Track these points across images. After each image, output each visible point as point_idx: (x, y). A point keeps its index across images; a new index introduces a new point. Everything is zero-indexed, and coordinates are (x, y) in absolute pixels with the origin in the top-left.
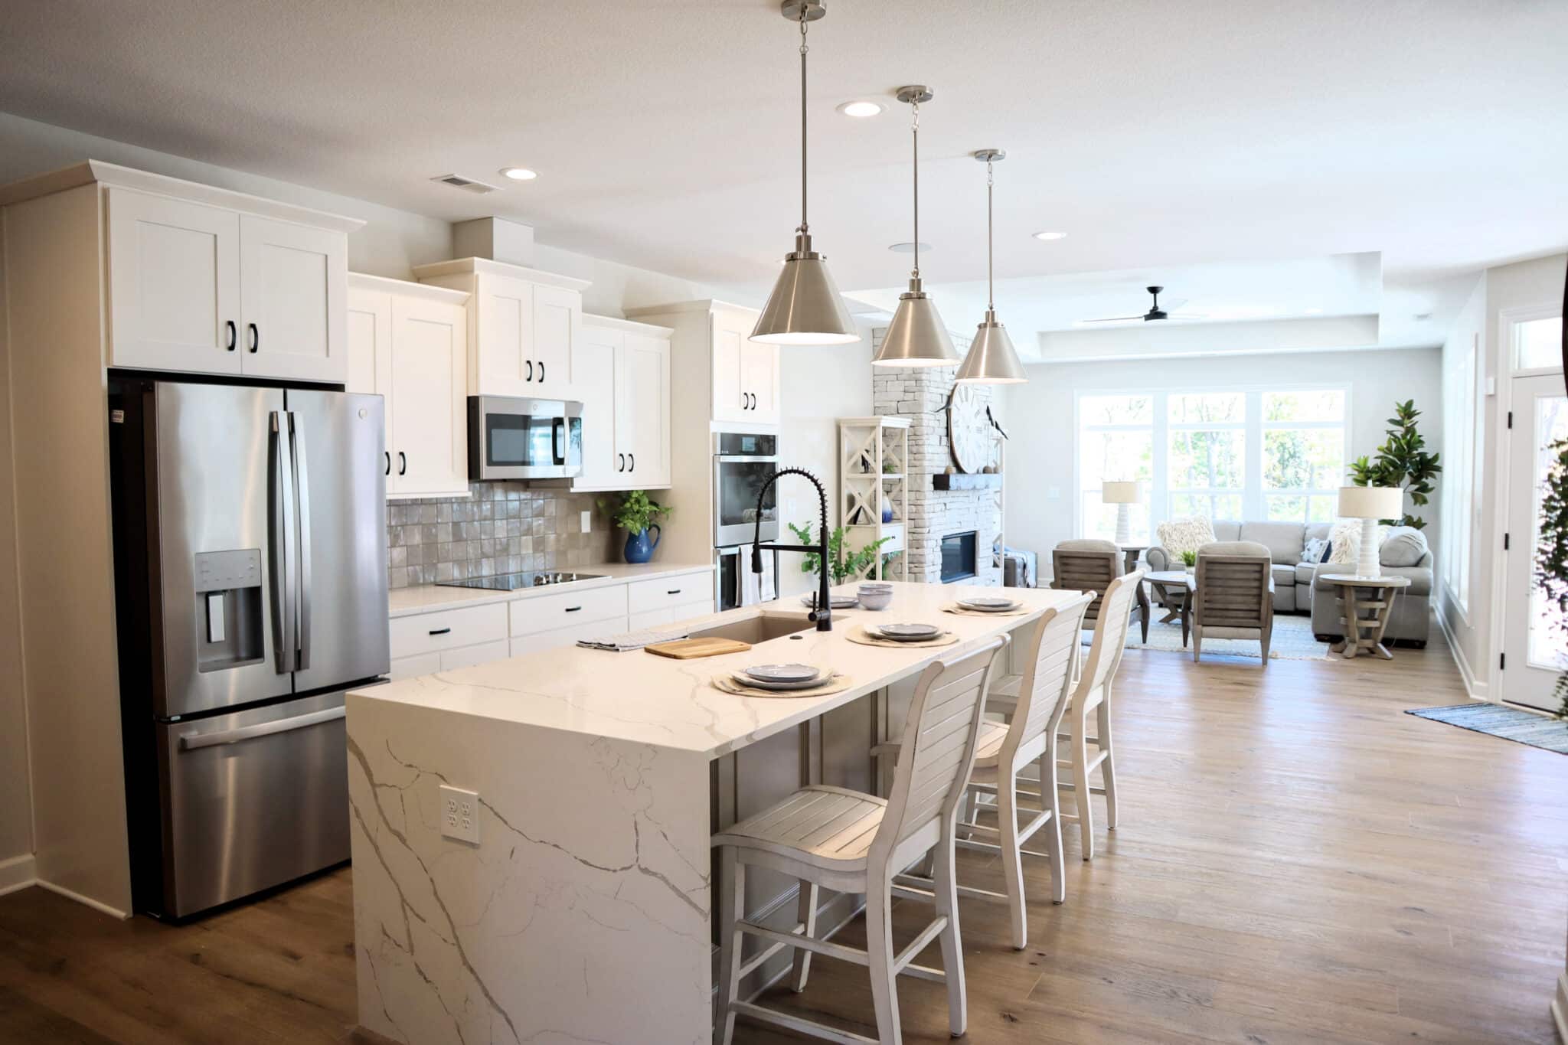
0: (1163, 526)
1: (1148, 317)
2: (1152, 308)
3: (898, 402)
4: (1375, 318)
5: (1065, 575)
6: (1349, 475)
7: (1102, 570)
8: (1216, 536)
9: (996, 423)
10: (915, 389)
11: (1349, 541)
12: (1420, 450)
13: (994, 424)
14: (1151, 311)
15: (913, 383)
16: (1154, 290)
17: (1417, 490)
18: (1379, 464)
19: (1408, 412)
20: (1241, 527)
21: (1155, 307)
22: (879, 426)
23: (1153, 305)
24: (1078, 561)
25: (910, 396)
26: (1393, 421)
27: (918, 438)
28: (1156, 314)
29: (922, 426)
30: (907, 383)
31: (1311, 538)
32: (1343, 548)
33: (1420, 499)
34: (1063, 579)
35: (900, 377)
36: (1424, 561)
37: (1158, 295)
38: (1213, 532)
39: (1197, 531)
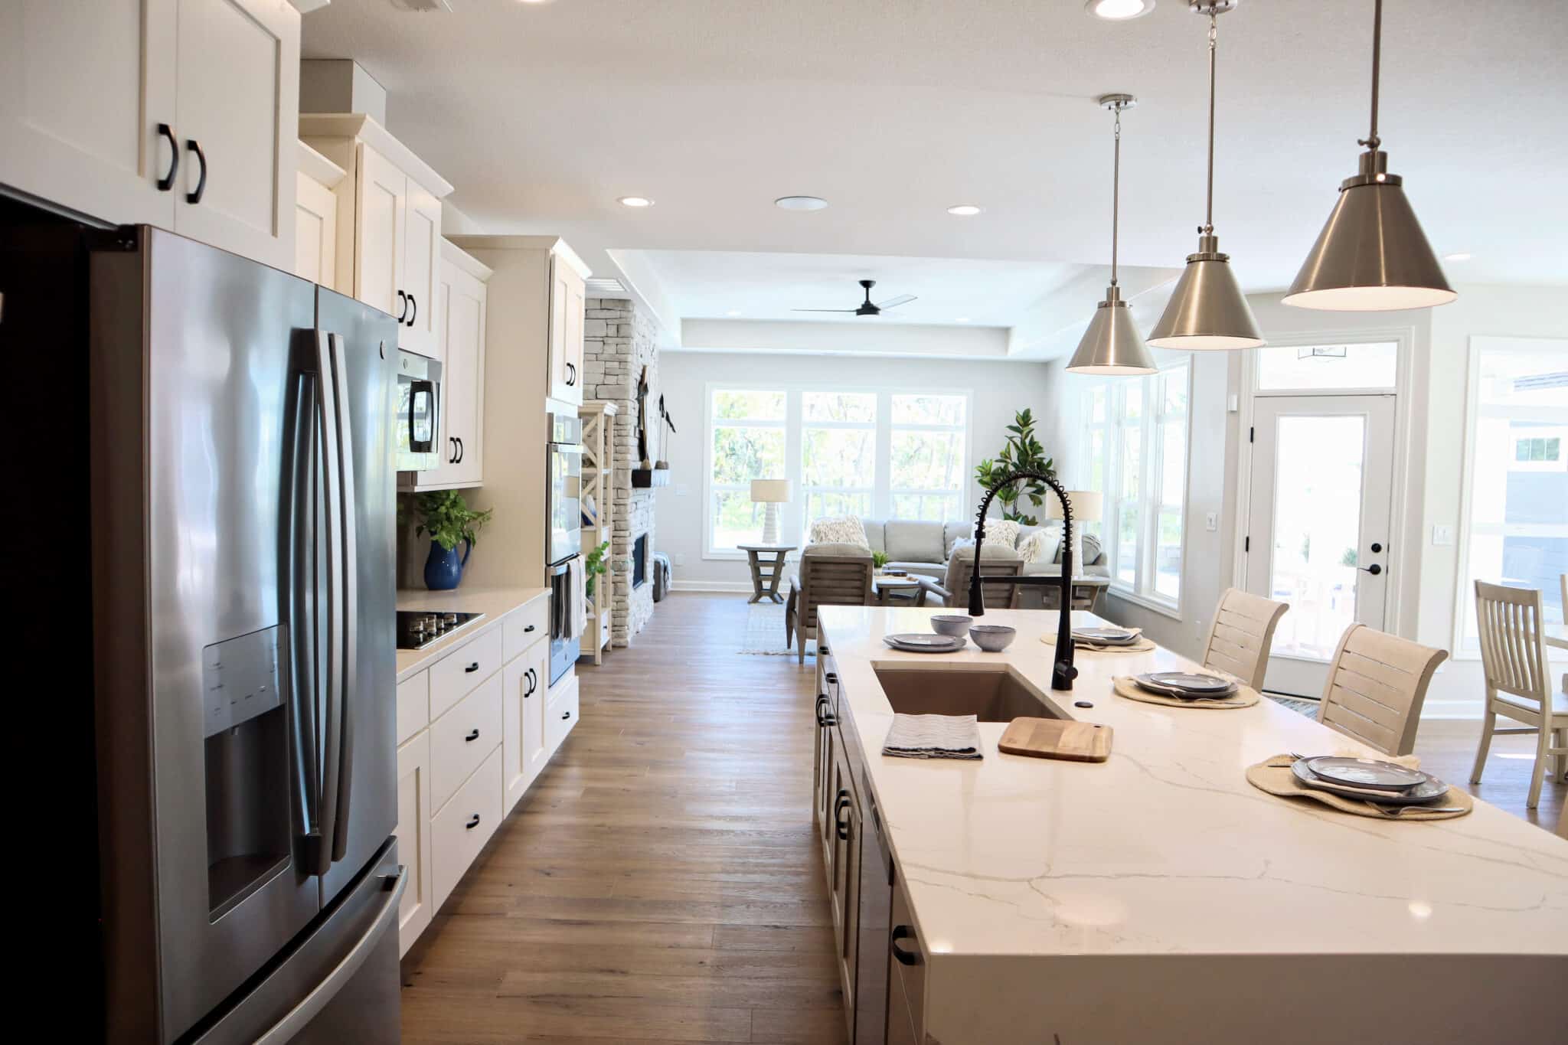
0: (818, 526)
1: (859, 312)
2: (863, 303)
3: (597, 385)
4: (1006, 331)
5: (813, 583)
6: (977, 477)
7: (856, 577)
8: (867, 536)
9: (667, 413)
10: (618, 372)
11: (1038, 541)
12: (1039, 455)
13: (665, 415)
14: (863, 306)
15: (616, 364)
16: (866, 284)
17: (1034, 492)
18: (1003, 467)
19: (1025, 419)
20: (885, 526)
21: (867, 303)
22: (602, 412)
23: (865, 299)
24: (831, 567)
25: (611, 380)
26: (1011, 428)
27: (621, 427)
28: (868, 309)
29: (626, 414)
30: (609, 364)
31: (954, 539)
32: (1032, 549)
33: (1037, 501)
34: (812, 586)
35: (600, 357)
36: (1101, 559)
37: (870, 290)
38: (864, 531)
39: (851, 530)
